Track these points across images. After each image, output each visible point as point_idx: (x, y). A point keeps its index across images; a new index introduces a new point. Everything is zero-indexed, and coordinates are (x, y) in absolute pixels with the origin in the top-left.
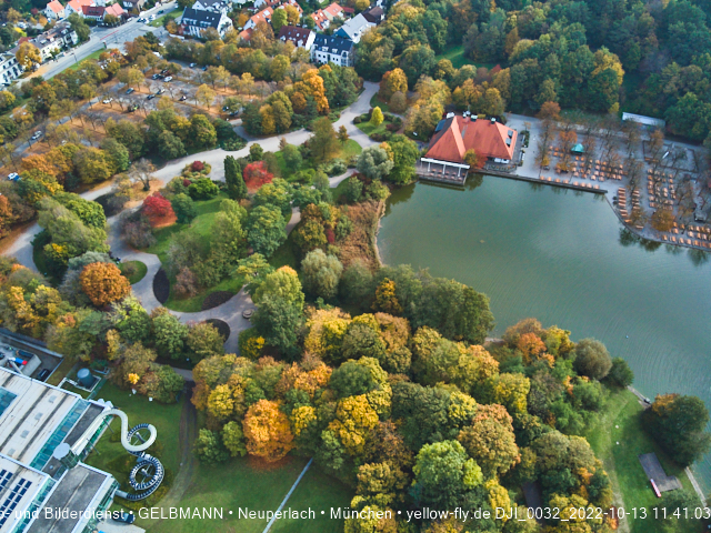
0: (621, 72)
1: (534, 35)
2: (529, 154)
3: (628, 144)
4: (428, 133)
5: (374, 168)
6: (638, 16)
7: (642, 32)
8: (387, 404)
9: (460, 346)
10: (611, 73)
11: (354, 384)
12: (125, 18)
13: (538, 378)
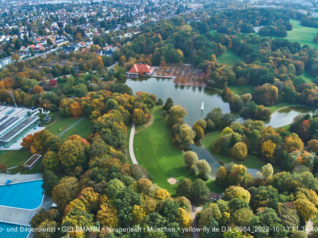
0: (183, 54)
1: (160, 47)
5: (112, 73)
6: (188, 40)
12: (46, 51)
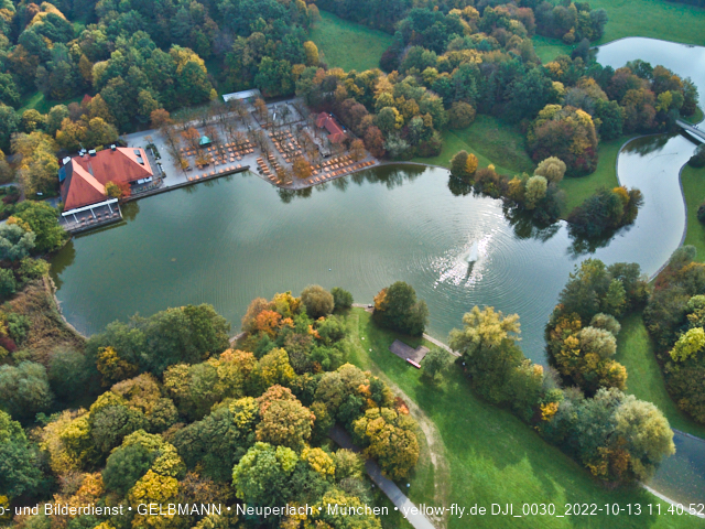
0: (201, 62)
1: (105, 56)
2: (166, 163)
3: (241, 119)
4: (54, 187)
6: (187, 7)
7: (197, 19)
8: (178, 461)
9: (212, 362)
10: (192, 66)
11: (132, 468)
13: (290, 343)
